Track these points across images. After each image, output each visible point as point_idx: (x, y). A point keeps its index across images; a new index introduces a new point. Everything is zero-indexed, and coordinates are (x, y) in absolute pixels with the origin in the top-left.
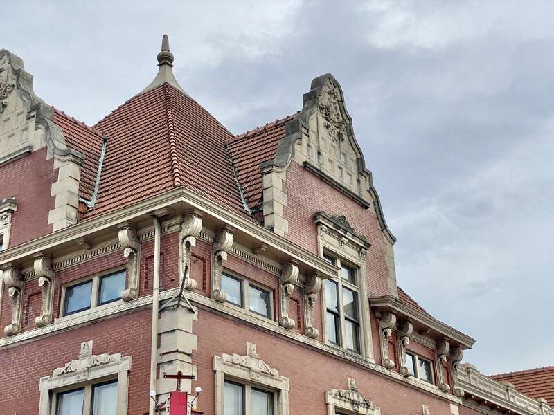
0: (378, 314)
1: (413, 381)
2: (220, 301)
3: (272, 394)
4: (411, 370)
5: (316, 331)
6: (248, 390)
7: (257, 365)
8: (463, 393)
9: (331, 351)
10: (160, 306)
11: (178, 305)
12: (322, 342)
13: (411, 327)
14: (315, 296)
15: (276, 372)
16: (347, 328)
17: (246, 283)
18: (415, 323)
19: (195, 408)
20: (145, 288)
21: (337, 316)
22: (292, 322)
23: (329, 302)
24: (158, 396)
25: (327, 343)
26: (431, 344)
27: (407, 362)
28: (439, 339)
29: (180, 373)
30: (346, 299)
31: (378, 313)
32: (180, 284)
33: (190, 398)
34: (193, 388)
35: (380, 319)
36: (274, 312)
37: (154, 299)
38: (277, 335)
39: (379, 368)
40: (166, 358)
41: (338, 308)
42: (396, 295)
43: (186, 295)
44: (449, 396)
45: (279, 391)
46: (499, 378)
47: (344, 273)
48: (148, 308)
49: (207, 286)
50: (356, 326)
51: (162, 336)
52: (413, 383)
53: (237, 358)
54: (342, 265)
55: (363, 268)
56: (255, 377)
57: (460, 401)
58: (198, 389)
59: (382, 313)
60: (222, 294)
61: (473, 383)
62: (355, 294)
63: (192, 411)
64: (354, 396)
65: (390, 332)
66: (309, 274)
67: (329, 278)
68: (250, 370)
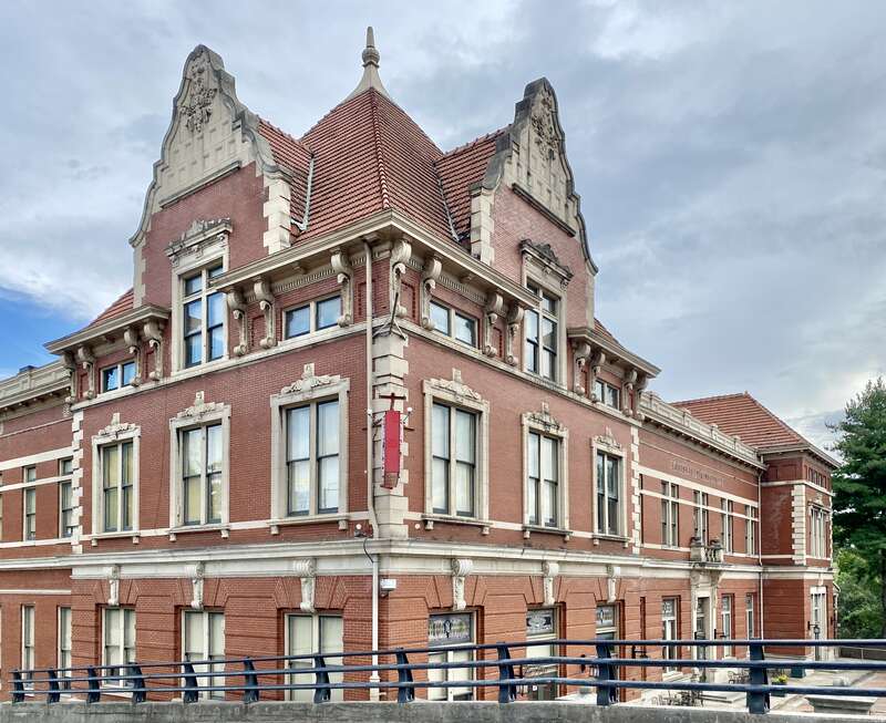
0: (574, 345)
1: (600, 406)
2: (429, 329)
3: (474, 415)
4: (599, 397)
5: (516, 360)
6: (453, 411)
7: (462, 390)
8: (643, 418)
9: (529, 378)
10: (373, 332)
11: (390, 332)
12: (521, 370)
13: (603, 356)
14: (517, 326)
15: (478, 396)
16: (544, 357)
17: (453, 312)
18: (607, 353)
19: (407, 425)
20: (359, 314)
21: (536, 346)
22: (495, 350)
23: (530, 333)
24: (374, 414)
25: (525, 370)
26: (619, 373)
27: (597, 389)
28: (628, 369)
29: (393, 394)
30: (546, 329)
31: (575, 343)
32: (392, 310)
33: (403, 417)
34: (405, 408)
35: (576, 349)
36: (477, 341)
37: (367, 325)
38: (480, 362)
39: (571, 395)
40: (381, 381)
41: (537, 338)
42: (592, 326)
43: (397, 322)
44: (630, 420)
45: (481, 412)
46: (677, 405)
47: (545, 304)
48: (362, 334)
49: (416, 315)
50: (553, 355)
51: (377, 361)
52: (599, 408)
53: (444, 383)
54: (544, 295)
55: (564, 299)
56: (460, 400)
57: (640, 425)
58: (410, 409)
59: (578, 343)
60: (431, 322)
61: (654, 409)
62: (554, 325)
63: (405, 428)
64: (546, 419)
65: (583, 361)
66: (512, 304)
67: (531, 309)
68: (455, 393)
